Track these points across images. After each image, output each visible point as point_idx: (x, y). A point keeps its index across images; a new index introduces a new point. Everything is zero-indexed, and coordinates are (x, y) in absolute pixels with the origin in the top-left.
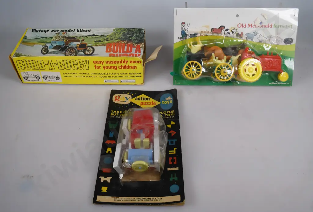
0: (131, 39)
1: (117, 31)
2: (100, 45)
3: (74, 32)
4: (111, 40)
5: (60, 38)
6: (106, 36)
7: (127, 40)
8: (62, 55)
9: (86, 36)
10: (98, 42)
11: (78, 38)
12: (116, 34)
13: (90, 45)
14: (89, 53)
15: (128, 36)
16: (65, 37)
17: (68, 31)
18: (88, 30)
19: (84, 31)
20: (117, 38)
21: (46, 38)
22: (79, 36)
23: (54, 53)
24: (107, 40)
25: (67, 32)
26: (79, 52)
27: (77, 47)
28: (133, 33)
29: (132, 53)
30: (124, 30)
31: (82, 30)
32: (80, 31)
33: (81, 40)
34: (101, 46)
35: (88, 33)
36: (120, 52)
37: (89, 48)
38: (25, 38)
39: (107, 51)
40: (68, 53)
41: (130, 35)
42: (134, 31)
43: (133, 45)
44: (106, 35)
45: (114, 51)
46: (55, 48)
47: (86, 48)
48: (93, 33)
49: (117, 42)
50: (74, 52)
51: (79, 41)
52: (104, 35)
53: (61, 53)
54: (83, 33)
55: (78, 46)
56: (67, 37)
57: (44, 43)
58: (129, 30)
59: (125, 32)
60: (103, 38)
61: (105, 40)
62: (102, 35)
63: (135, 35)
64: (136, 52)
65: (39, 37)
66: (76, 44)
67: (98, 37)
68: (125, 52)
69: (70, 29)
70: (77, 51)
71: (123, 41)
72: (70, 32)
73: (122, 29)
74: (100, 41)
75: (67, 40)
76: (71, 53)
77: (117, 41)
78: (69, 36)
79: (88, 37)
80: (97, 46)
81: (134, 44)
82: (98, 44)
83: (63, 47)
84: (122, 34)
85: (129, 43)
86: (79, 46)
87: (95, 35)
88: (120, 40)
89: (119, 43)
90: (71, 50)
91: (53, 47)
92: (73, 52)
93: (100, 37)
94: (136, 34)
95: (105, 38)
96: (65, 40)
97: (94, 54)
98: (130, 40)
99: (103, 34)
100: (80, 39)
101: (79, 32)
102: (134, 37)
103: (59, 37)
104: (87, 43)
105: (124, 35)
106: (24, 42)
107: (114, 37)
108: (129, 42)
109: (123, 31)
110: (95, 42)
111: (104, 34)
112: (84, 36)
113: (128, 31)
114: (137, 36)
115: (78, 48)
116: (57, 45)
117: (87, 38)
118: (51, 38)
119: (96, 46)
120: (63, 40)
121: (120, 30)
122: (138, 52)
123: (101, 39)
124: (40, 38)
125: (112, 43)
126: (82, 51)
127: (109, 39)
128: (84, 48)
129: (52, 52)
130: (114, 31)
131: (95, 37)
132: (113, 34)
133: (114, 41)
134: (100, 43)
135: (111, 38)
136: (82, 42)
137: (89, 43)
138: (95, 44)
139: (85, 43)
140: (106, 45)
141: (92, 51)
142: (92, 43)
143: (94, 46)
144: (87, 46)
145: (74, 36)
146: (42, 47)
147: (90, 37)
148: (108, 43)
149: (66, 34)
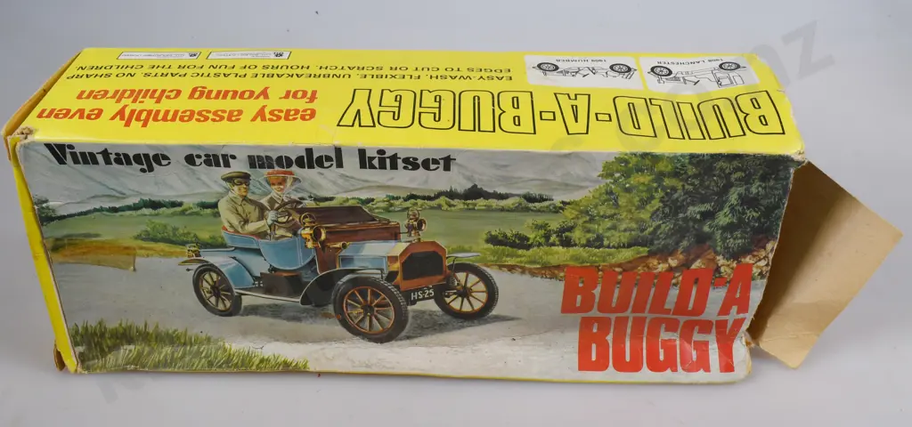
0: (706, 229)
1: (627, 174)
2: (523, 270)
3: (340, 165)
4: (589, 244)
5: (271, 215)
6: (557, 210)
7: (685, 243)
8: (327, 316)
9: (429, 198)
10: (513, 245)
11: (377, 210)
12: (622, 202)
13: (464, 257)
14: (467, 308)
15: (694, 210)
16: (295, 206)
17: (300, 162)
18: (435, 161)
19: (406, 160)
20: (625, 238)
21: (174, 204)
22: (380, 196)
23: (275, 311)
24: (567, 243)
25: (294, 168)
26: (414, 302)
27: (392, 276)
28: (728, 186)
29: (703, 317)
31: (394, 158)
32: (383, 166)
33: (402, 222)
34: (533, 273)
35: (438, 181)
36: (639, 308)
37: (461, 276)
38: (51, 219)
39: (568, 307)
40: (355, 313)
41: (703, 202)
42: (737, 170)
43: (718, 269)
44: (558, 198)
45: (604, 306)
46: (269, 283)
47: (449, 278)
48: (469, 179)
49: (628, 267)
50: (387, 305)
51: (394, 234)
52: (542, 199)
53: (316, 315)
54: (404, 179)
55: (396, 266)
56: (309, 203)
57: (183, 244)
58: (705, 164)
59: (674, 189)
60: (540, 220)
61: (553, 238)
62: (530, 199)
63: (733, 197)
64: (725, 310)
65: (123, 196)
66: (380, 259)
67: (502, 210)
68: (668, 311)
69: (309, 151)
70: (402, 300)
71: (664, 254)
72: (310, 166)
73: (661, 167)
74: (522, 243)
75: (316, 235)
76: (368, 308)
77: (627, 255)
78: (317, 199)
79: (442, 200)
80: (511, 268)
81: (721, 260)
82: (510, 261)
83: (310, 279)
84: (656, 204)
85: (697, 265)
86: (403, 265)
87: (487, 196)
88: (644, 251)
89: (640, 270)
90: (364, 296)
91: (256, 278)
92: (377, 306)
93: (519, 209)
94: (741, 190)
95: (555, 224)
96: (306, 232)
97: (494, 312)
98: (702, 239)
99: (534, 192)
100: (394, 219)
101: (372, 167)
102: (726, 210)
103: (262, 209)
104: (442, 242)
105: (673, 207)
106: (63, 246)
107: (608, 223)
108: (698, 257)
109: (667, 182)
110: (493, 240)
111: (545, 193)
112: (413, 197)
113: (695, 176)
114: (748, 201)
115: (399, 277)
116: (273, 269)
117: (439, 207)
118: (204, 206)
119: (501, 267)
120: (295, 234)
121: (651, 169)
122: (734, 309)
123: (525, 226)
124: (136, 207)
125: (599, 270)
126: (429, 294)
127: (577, 235)
128: (437, 279)
129: (262, 306)
130: (611, 175)
131: (489, 209)
132: (605, 197)
133: (610, 254)
134: (520, 252)
135: (588, 225)
136: (410, 239)
137: (455, 246)
138: (494, 253)
139: (433, 243)
140: (562, 274)
141: (483, 297)
142: (475, 248)
143: (488, 266)
144: (450, 267)
145: (349, 196)
146: (188, 270)
147: (455, 202)
148: (572, 263)
149: (297, 185)
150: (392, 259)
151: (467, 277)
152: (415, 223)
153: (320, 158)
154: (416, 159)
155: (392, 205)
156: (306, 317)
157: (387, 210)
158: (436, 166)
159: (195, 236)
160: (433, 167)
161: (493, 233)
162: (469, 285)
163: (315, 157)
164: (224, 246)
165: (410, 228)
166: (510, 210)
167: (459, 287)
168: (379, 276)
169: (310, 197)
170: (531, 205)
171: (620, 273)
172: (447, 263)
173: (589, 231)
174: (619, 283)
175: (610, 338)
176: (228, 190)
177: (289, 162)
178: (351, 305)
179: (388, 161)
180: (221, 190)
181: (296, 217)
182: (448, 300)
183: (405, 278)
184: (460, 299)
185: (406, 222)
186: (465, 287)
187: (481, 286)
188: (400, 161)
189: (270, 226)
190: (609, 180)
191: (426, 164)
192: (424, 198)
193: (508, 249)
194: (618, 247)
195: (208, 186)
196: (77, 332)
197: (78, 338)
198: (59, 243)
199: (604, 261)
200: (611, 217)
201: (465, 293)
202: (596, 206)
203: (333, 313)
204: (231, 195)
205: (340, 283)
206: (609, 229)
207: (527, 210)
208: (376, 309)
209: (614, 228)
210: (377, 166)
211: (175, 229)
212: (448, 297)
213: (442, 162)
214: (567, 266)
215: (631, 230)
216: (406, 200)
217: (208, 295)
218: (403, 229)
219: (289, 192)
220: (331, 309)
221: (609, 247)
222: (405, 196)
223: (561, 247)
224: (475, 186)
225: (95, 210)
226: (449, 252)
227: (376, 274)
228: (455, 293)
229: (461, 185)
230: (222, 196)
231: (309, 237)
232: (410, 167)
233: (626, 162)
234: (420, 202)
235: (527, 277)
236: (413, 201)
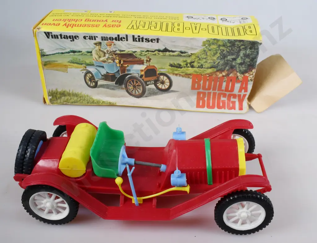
0: (234, 64)
1: (210, 45)
2: (180, 75)
3: (127, 40)
4: (199, 67)
5: (107, 55)
6: (190, 56)
7: (227, 68)
8: (122, 88)
9: (153, 52)
10: (177, 67)
11: (137, 55)
12: (208, 54)
13: (163, 71)
14: (163, 88)
15: (230, 58)
16: (114, 53)
17: (116, 39)
18: (154, 40)
19: (146, 39)
20: (209, 65)
21: (79, 52)
22: (138, 50)
23: (107, 87)
24: (192, 67)
25: (114, 41)
26: (148, 85)
27: (141, 76)
28: (240, 50)
29: (233, 93)
30: (224, 46)
31: (142, 38)
32: (139, 41)
33: (145, 59)
34: (183, 76)
35: (155, 46)
36: (214, 89)
37: (162, 77)
38: (44, 55)
39: (193, 88)
40: (131, 88)
41: (233, 54)
42: (242, 45)
43: (237, 77)
44: (190, 52)
45: (204, 88)
46: (107, 77)
47: (158, 78)
48: (164, 46)
49: (211, 75)
50: (140, 86)
51: (141, 62)
52: (185, 53)
53: (119, 88)
54: (145, 45)
55: (143, 73)
56: (118, 52)
57: (82, 64)
58: (233, 43)
59: (224, 50)
60: (185, 59)
61: (189, 65)
62: (182, 52)
63: (242, 53)
64: (240, 91)
65: (65, 49)
66: (138, 70)
67: (174, 56)
68: (223, 90)
69: (118, 36)
70: (144, 84)
71: (221, 71)
72: (119, 40)
73: (220, 43)
74: (179, 66)
75: (120, 62)
76: (134, 87)
77: (210, 71)
78: (120, 51)
79: (156, 52)
80: (176, 75)
81: (238, 74)
82: (176, 72)
83: (118, 76)
84: (218, 55)
85: (231, 75)
86: (145, 73)
87: (169, 51)
88: (215, 70)
89: (214, 76)
90: (133, 82)
91: (102, 75)
92: (137, 86)
93: (179, 55)
94: (244, 52)
95: (189, 61)
96: (117, 61)
97: (172, 89)
98: (232, 67)
99: (183, 50)
100: (142, 58)
101: (136, 41)
102: (240, 58)
103: (105, 53)
104: (156, 66)
105: (224, 56)
106: (47, 64)
107: (204, 60)
108: (231, 73)
109: (221, 48)
110: (171, 65)
111: (186, 51)
112: (148, 51)
113: (230, 46)
114: (246, 56)
115: (144, 77)
116: (107, 73)
117: (155, 55)
118: (88, 52)
119: (173, 74)
120: (114, 61)
121: (216, 44)
122: (243, 90)
123: (180, 61)
124: (69, 53)
125: (202, 76)
126: (153, 82)
127: (195, 64)
128: (154, 78)
129: (103, 85)
130: (205, 45)
131: (170, 55)
132: (203, 52)
133: (205, 70)
134: (179, 69)
135: (198, 61)
136: (147, 64)
137: (160, 67)
138: (171, 69)
139: (154, 66)
140: (191, 77)
141: (168, 84)
142: (166, 68)
143: (170, 74)
144: (159, 74)
145: (130, 50)
146: (83, 73)
147: (160, 53)
148: (194, 73)
149: (115, 46)
150: (142, 71)
151: (164, 77)
152: (149, 59)
153: (121, 38)
154: (149, 39)
155: (142, 53)
156: (116, 89)
157: (140, 55)
158: (155, 41)
159: (85, 62)
160: (154, 41)
161: (171, 63)
162: (164, 80)
163: (120, 38)
164: (93, 65)
165: (147, 61)
166: (176, 56)
167: (161, 81)
168: (138, 76)
169: (119, 50)
170: (182, 54)
171: (208, 77)
172: (158, 72)
173: (199, 63)
174: (208, 80)
175: (206, 99)
176: (95, 47)
177: (113, 39)
178: (130, 85)
179: (141, 39)
180: (93, 47)
181: (114, 56)
182: (158, 85)
183: (146, 77)
184: (161, 84)
185: (146, 59)
186: (163, 81)
187: (168, 81)
188: (144, 39)
189: (107, 59)
190: (205, 47)
191: (152, 41)
192: (151, 51)
193: (175, 68)
194: (208, 68)
195: (89, 46)
196: (50, 92)
197: (50, 94)
198: (46, 63)
199: (203, 72)
200: (205, 58)
201: (163, 83)
202: (201, 55)
203: (124, 88)
204: (96, 49)
205: (126, 78)
206: (205, 62)
207: (181, 56)
208: (137, 87)
209: (206, 62)
210: (138, 41)
211: (80, 59)
212: (158, 84)
213: (156, 40)
214: (192, 74)
215: (211, 63)
216: (146, 52)
217: (88, 81)
218: (145, 61)
219: (112, 48)
220: (123, 86)
221: (205, 68)
222: (146, 50)
223: (191, 68)
224: (166, 48)
225: (57, 53)
226: (158, 69)
227: (137, 75)
228: (160, 83)
229: (162, 48)
230: (93, 49)
231: (118, 63)
232: (147, 41)
233: (209, 41)
234: (150, 52)
235: (181, 77)
236: (148, 52)
